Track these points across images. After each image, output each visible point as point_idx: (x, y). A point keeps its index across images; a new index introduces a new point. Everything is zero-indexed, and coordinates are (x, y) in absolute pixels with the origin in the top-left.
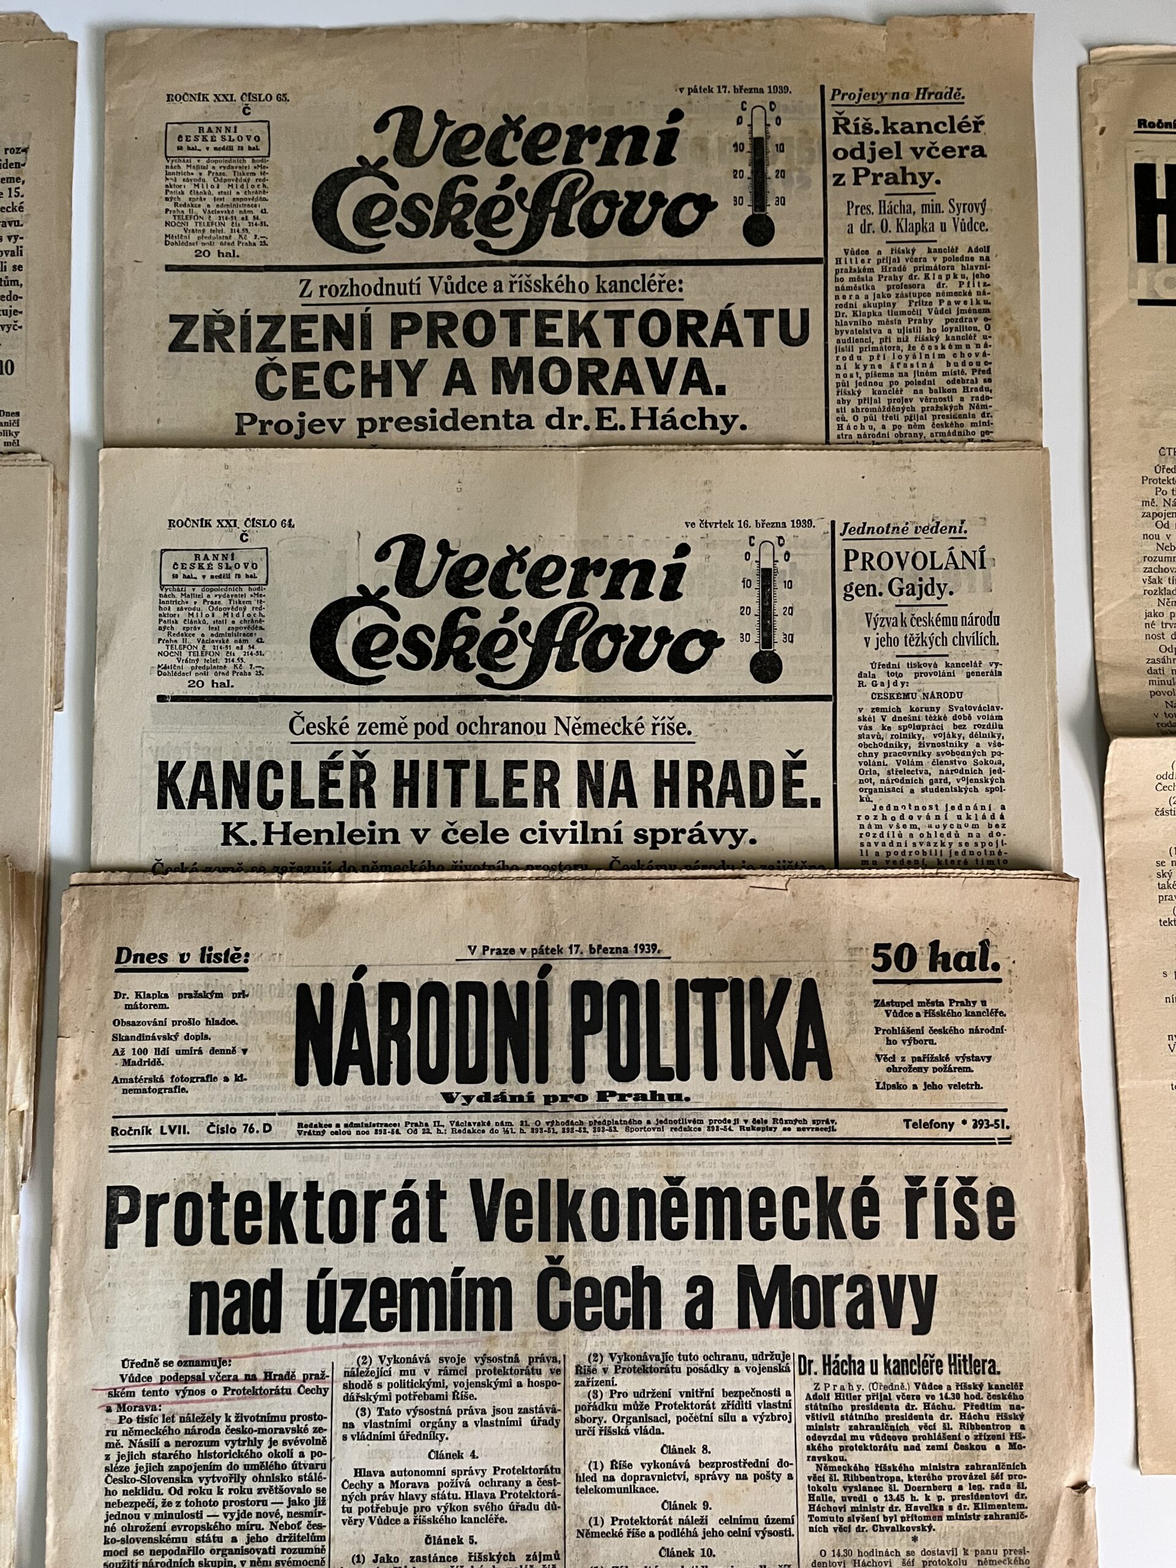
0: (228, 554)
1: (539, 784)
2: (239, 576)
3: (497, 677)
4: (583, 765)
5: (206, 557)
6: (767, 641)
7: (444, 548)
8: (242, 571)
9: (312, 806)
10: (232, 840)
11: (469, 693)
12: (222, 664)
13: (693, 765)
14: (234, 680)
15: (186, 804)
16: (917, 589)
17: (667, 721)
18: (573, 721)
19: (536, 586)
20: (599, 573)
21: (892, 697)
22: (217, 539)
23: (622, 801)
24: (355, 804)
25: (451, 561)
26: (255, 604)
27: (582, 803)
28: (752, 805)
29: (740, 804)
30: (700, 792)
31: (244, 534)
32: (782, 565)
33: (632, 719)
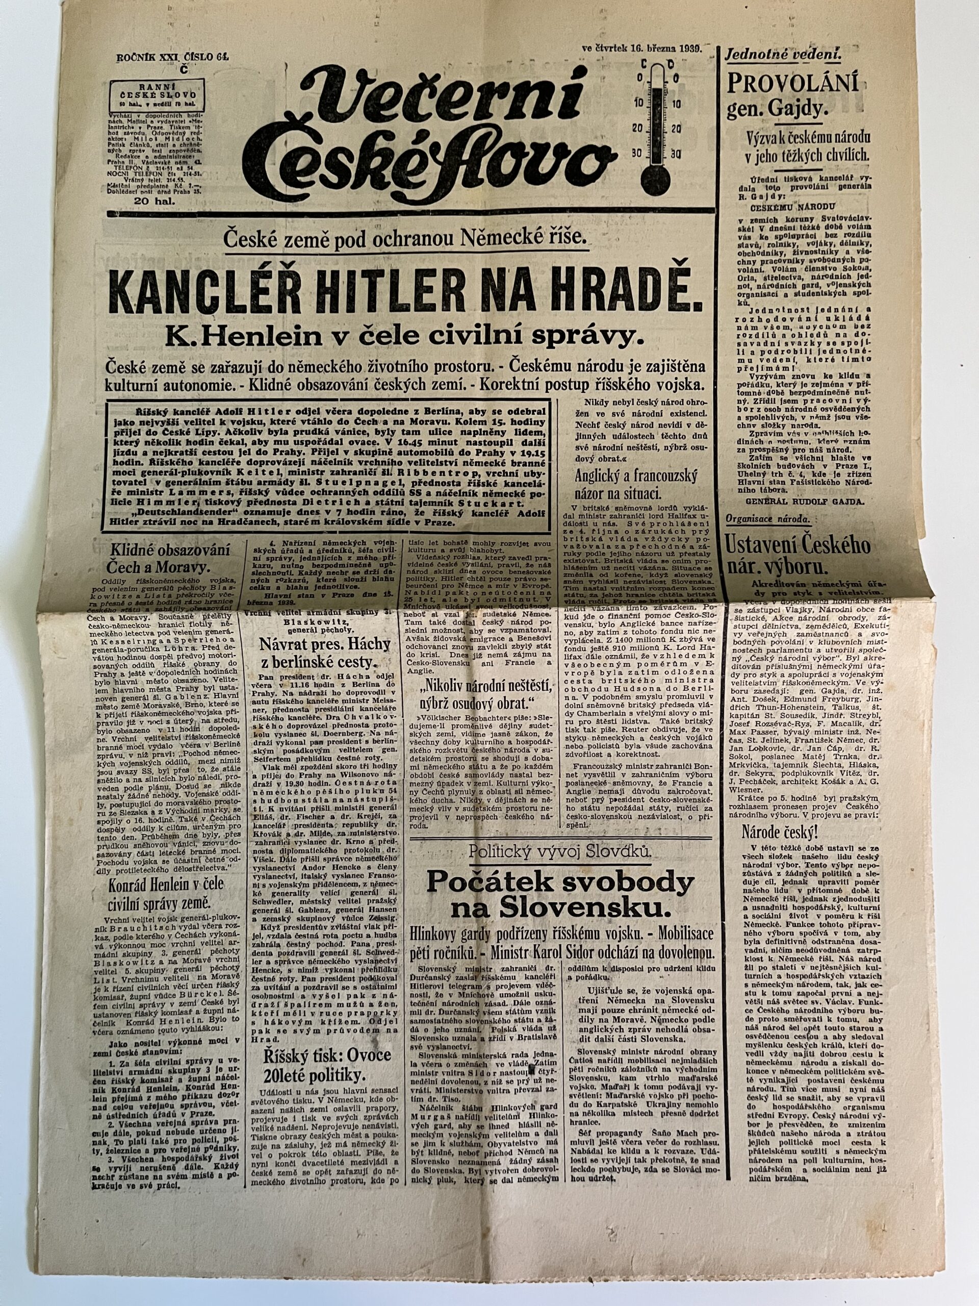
0: (170, 84)
1: (447, 291)
2: (179, 104)
3: (409, 194)
4: (486, 273)
5: (150, 87)
6: (657, 156)
7: (362, 76)
8: (182, 99)
9: (244, 311)
10: (175, 341)
11: (384, 209)
12: (164, 182)
13: (588, 272)
14: (175, 197)
15: (134, 309)
16: (795, 109)
17: (564, 231)
18: (478, 233)
19: (445, 110)
20: (502, 96)
21: (770, 209)
22: (159, 71)
23: (522, 304)
24: (282, 309)
25: (369, 88)
26: (193, 129)
27: (486, 307)
28: (641, 309)
29: (630, 307)
30: (593, 296)
31: (184, 66)
32: (671, 86)
33: (532, 229)
